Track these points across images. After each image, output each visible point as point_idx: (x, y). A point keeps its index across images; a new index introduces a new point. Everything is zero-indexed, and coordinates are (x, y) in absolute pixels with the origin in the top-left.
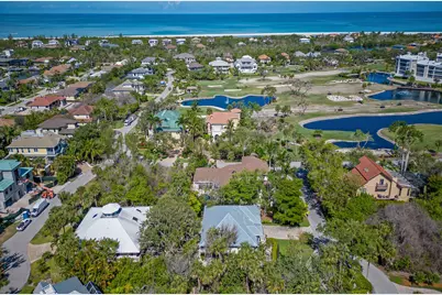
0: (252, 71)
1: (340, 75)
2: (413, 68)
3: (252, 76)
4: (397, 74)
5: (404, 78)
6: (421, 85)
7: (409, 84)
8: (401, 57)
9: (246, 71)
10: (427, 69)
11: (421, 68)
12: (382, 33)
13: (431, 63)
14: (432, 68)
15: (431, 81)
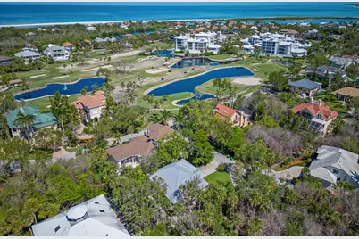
0: (65, 58)
1: (140, 54)
2: (185, 44)
3: (68, 62)
4: (177, 50)
5: (182, 52)
6: (193, 55)
7: (186, 55)
8: (178, 37)
9: (59, 58)
10: (194, 44)
11: (190, 44)
12: (144, 22)
13: (195, 40)
14: (196, 43)
15: (199, 52)
